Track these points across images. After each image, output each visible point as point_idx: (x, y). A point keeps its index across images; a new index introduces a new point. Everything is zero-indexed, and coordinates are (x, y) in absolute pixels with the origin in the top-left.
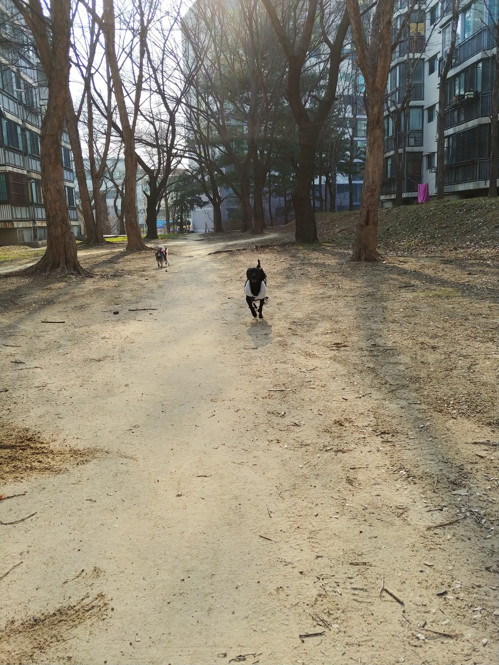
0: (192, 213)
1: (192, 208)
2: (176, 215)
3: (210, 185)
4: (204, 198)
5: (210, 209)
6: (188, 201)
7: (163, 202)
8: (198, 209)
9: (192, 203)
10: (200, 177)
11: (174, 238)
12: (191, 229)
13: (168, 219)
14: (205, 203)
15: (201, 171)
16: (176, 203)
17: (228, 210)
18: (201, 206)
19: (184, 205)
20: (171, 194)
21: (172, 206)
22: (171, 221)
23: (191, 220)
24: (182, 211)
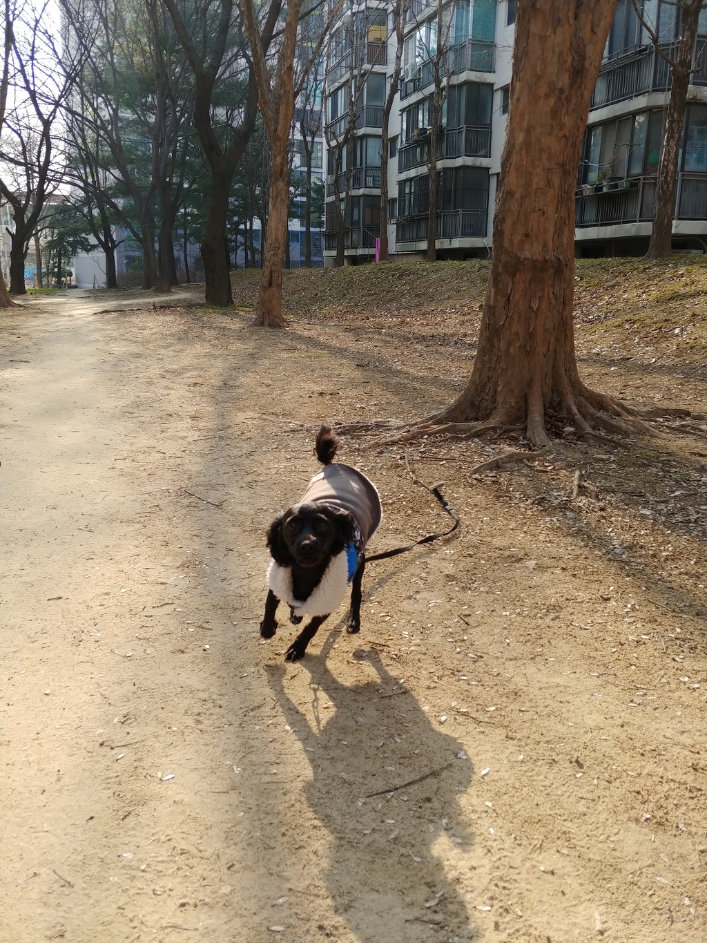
0: (74, 260)
1: (74, 252)
2: (52, 262)
3: (100, 222)
4: (92, 240)
5: (100, 255)
6: (69, 243)
7: (32, 242)
8: (82, 254)
9: (74, 245)
10: (86, 210)
11: (48, 294)
12: (73, 283)
13: (39, 267)
14: (94, 247)
15: (87, 201)
16: (51, 245)
17: (127, 257)
18: (88, 251)
19: (63, 248)
20: (44, 231)
21: (45, 249)
22: (44, 270)
23: (73, 270)
24: (59, 256)
